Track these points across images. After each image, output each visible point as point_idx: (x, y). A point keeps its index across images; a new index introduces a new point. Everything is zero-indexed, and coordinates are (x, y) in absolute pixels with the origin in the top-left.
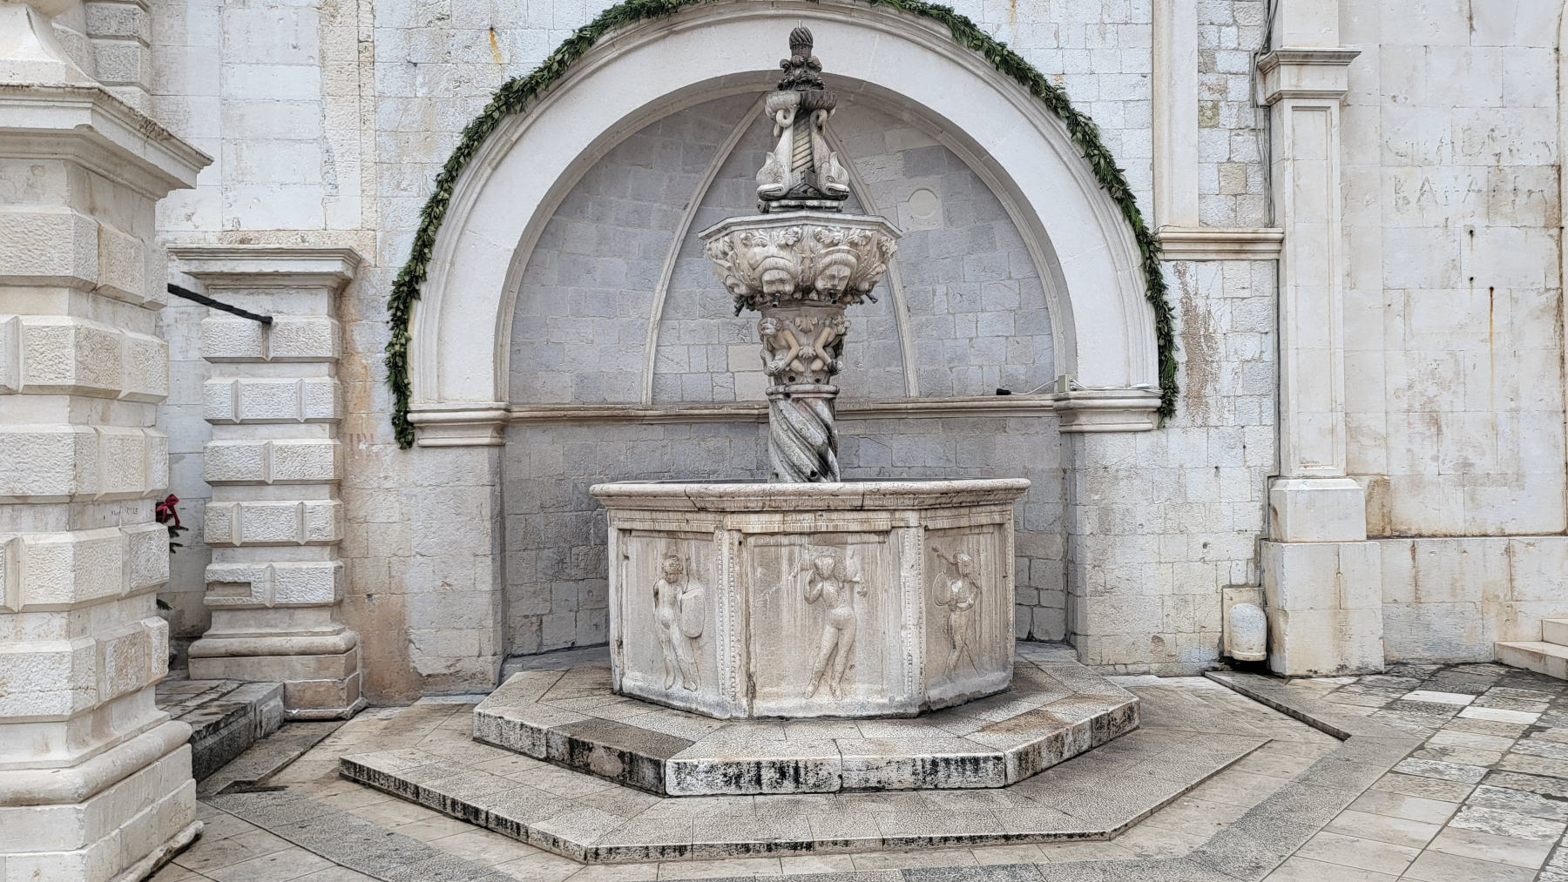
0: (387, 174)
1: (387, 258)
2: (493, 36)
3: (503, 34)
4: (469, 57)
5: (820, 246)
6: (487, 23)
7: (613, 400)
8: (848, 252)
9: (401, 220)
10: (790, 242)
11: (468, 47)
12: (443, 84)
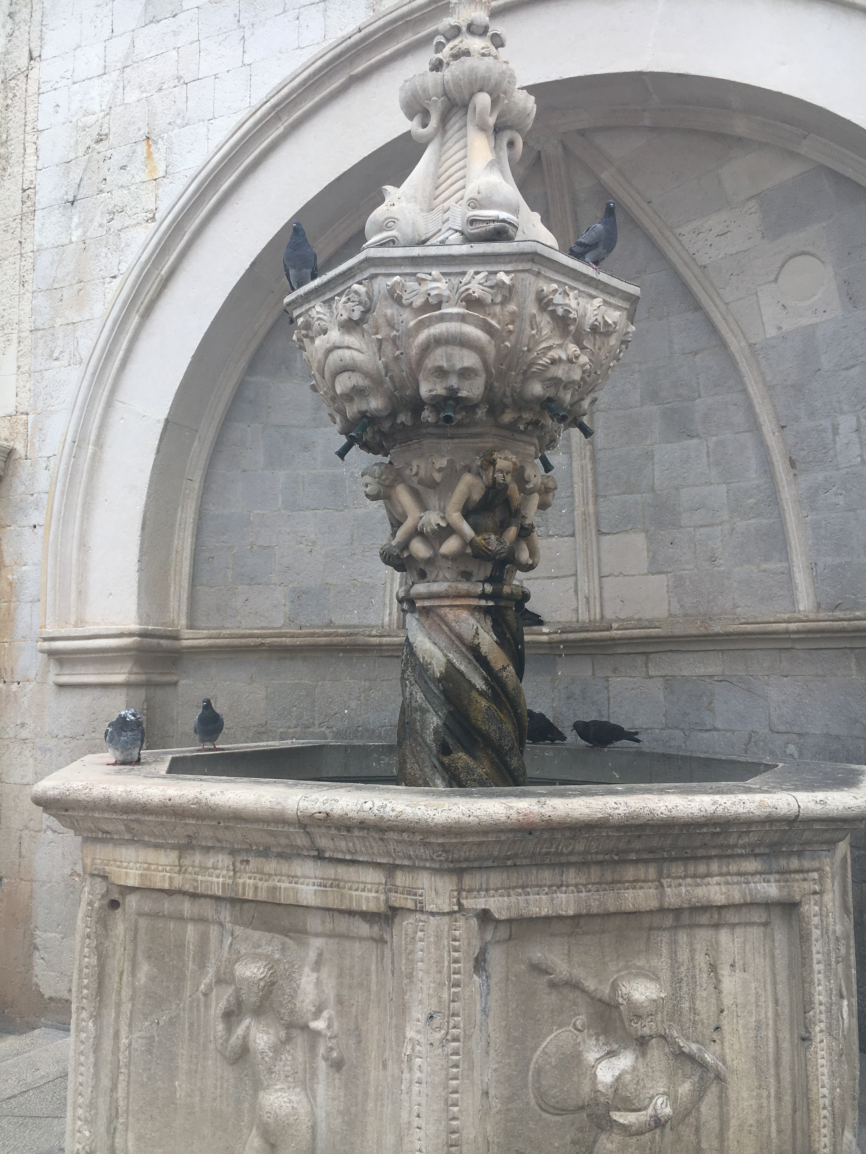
0: (41, 342)
1: (37, 445)
2: (149, 146)
3: (160, 141)
4: (124, 178)
5: (406, 314)
6: (144, 130)
7: (342, 622)
8: (462, 318)
9: (52, 398)
10: (356, 316)
11: (123, 168)
12: (98, 220)
